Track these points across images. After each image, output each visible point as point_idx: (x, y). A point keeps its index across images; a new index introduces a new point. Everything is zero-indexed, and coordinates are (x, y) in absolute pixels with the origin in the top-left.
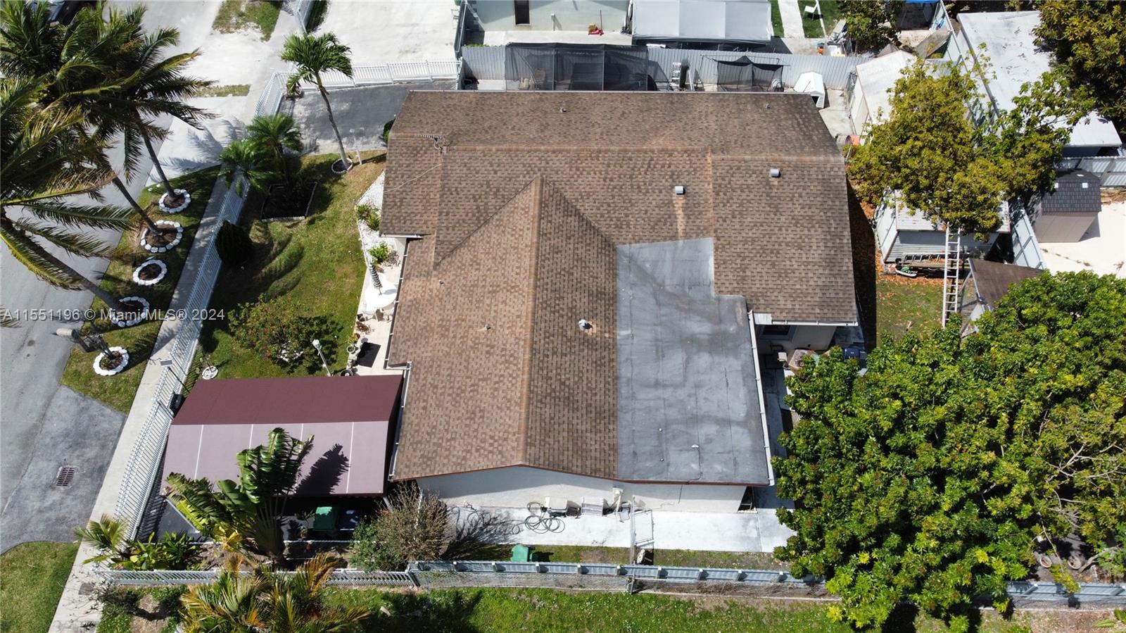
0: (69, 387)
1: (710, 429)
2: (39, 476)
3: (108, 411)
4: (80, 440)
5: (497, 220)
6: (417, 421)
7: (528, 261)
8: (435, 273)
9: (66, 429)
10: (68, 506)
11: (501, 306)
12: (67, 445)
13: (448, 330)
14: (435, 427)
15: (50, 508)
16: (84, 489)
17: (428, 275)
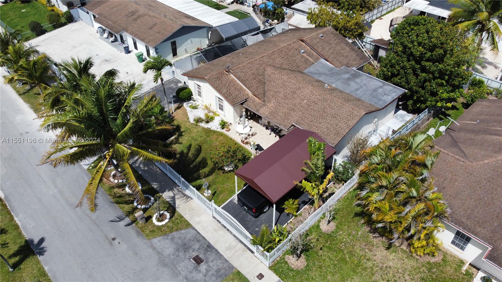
0: (154, 237)
2: (187, 268)
3: (183, 231)
4: (186, 247)
5: (267, 81)
6: (319, 131)
8: (266, 103)
9: (174, 249)
10: (214, 265)
11: (302, 94)
12: (183, 252)
13: (294, 109)
14: (327, 128)
15: (207, 271)
16: (212, 256)
17: (264, 105)
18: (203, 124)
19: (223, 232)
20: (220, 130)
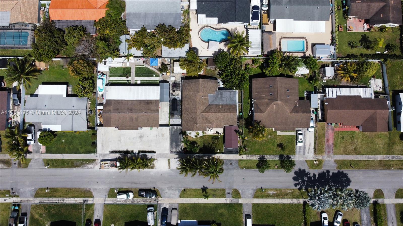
4: (227, 164)
5: (207, 117)
7: (213, 114)
10: (234, 162)
11: (219, 116)
14: (232, 122)
17: (212, 125)
18: (198, 136)
19: (229, 156)
20: (204, 135)
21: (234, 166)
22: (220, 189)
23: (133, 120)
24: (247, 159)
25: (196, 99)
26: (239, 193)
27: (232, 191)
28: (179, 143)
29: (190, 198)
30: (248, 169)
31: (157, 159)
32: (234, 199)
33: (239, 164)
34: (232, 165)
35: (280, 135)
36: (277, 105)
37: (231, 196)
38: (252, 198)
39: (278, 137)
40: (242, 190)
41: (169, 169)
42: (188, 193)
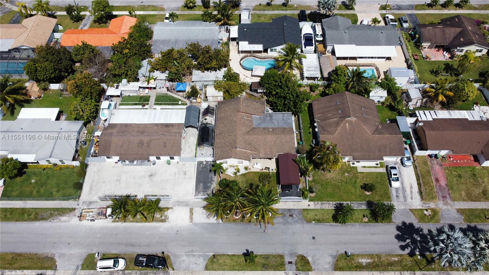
0: (274, 220)
1: (285, 118)
2: (291, 220)
5: (251, 142)
7: (260, 136)
9: (282, 218)
10: (296, 213)
11: (268, 140)
12: (285, 217)
15: (296, 216)
16: (293, 212)
17: (260, 153)
18: (238, 174)
19: (287, 203)
20: (247, 172)
21: (296, 219)
22: (275, 255)
23: (143, 144)
24: (316, 208)
25: (235, 119)
26: (308, 262)
27: (296, 258)
28: (209, 185)
29: (223, 270)
30: (319, 223)
31: (172, 208)
32: (301, 272)
33: (303, 216)
34: (293, 218)
35: (363, 172)
36: (350, 123)
37: (294, 266)
38: (332, 270)
39: (360, 175)
40: (313, 257)
41: (191, 223)
42: (220, 261)
